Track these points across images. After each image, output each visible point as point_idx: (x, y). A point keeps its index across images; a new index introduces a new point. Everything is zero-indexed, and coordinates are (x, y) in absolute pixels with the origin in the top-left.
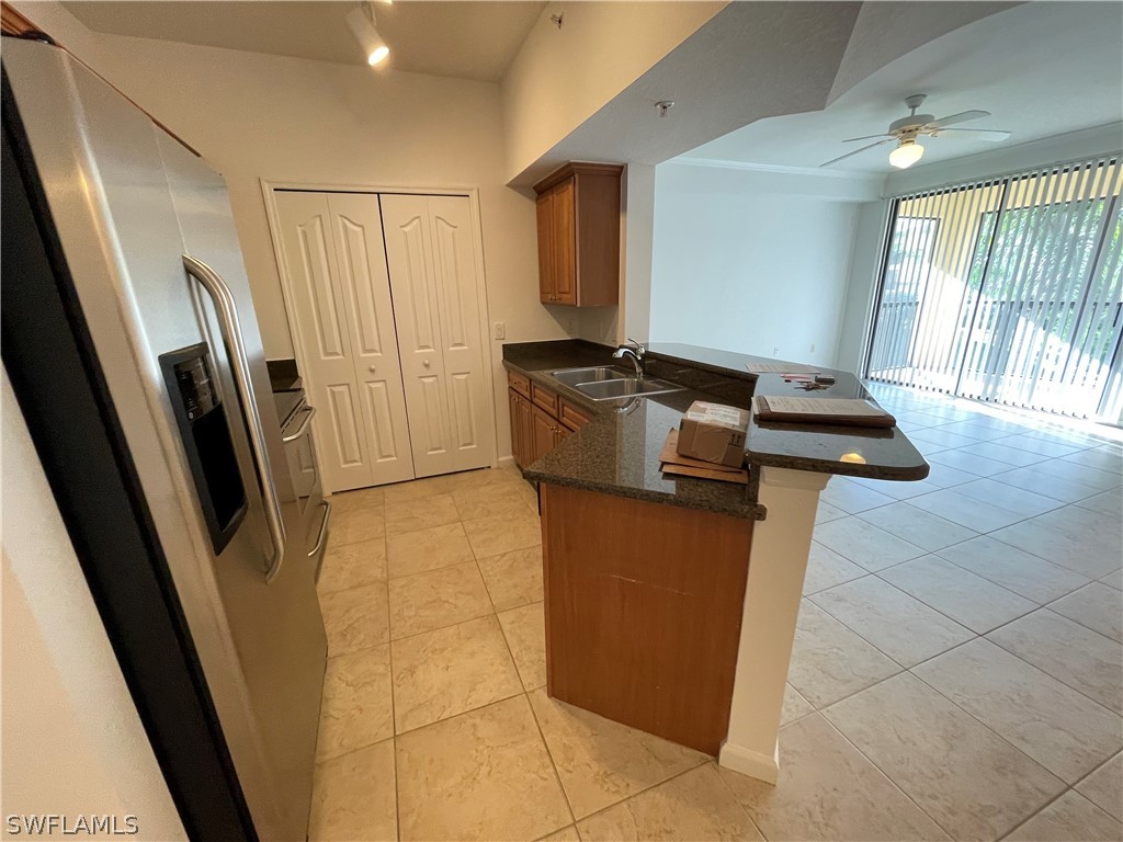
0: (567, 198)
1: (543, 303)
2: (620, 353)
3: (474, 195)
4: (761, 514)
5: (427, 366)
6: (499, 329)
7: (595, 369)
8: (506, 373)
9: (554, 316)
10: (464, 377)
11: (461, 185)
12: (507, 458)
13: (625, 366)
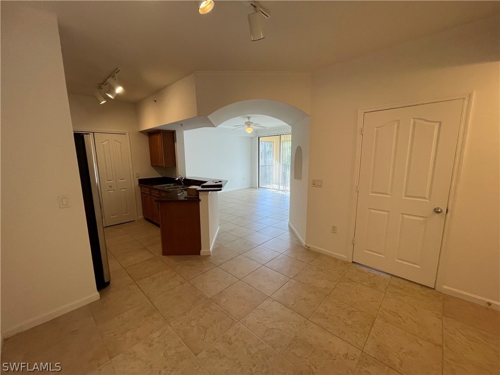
0: (159, 138)
1: (152, 166)
2: (177, 179)
3: (127, 134)
4: (200, 200)
5: (111, 187)
6: (137, 174)
7: (171, 184)
8: (140, 188)
9: (156, 170)
10: (124, 190)
11: (123, 131)
12: (141, 217)
13: (179, 182)
